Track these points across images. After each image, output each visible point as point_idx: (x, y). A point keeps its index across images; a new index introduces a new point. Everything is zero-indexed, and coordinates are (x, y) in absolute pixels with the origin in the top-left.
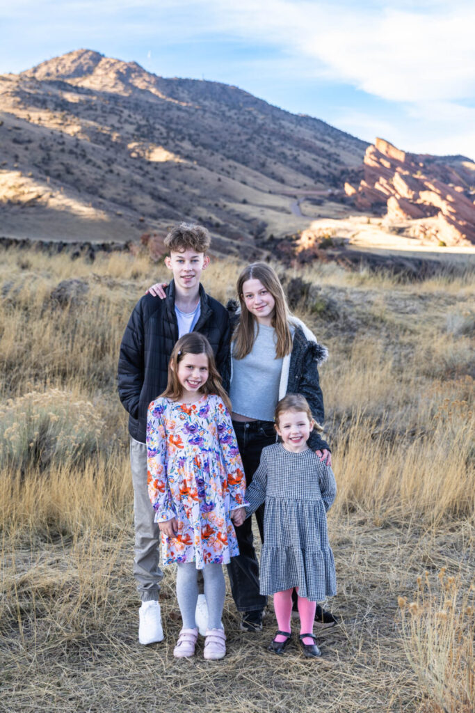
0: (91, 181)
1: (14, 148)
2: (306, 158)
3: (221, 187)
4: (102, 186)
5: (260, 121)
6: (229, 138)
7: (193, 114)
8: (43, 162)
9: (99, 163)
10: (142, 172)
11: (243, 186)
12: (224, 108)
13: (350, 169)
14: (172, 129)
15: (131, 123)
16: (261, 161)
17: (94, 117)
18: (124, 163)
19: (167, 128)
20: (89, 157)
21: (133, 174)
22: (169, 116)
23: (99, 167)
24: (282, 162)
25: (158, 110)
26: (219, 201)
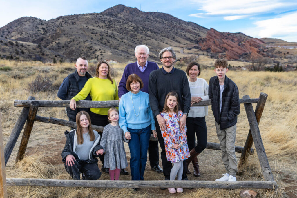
0: (115, 45)
1: (92, 35)
2: (188, 35)
3: (159, 45)
4: (119, 46)
5: (175, 24)
6: (164, 30)
7: (153, 23)
8: (100, 39)
9: (119, 39)
10: (132, 41)
11: (166, 45)
12: (164, 21)
13: (202, 38)
14: (145, 28)
15: (132, 26)
16: (173, 37)
17: (120, 25)
18: (127, 39)
19: (143, 27)
20: (116, 37)
21: (129, 42)
22: (145, 24)
23: (119, 40)
24: (180, 37)
25: (142, 22)
26: (157, 50)
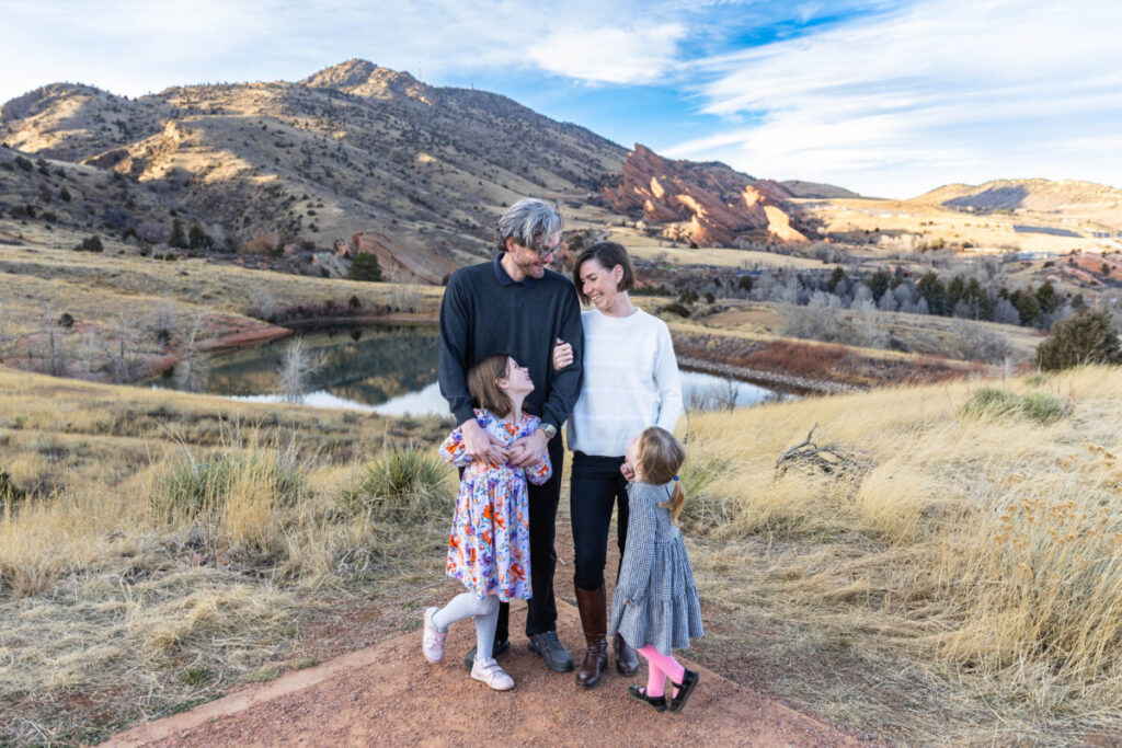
1: (276, 151)
2: (568, 164)
3: (482, 190)
4: (361, 189)
6: (493, 144)
9: (362, 166)
11: (505, 190)
13: (610, 174)
14: (437, 135)
15: (397, 129)
16: (524, 165)
18: (386, 167)
20: (350, 160)
23: (360, 171)
26: (479, 203)
